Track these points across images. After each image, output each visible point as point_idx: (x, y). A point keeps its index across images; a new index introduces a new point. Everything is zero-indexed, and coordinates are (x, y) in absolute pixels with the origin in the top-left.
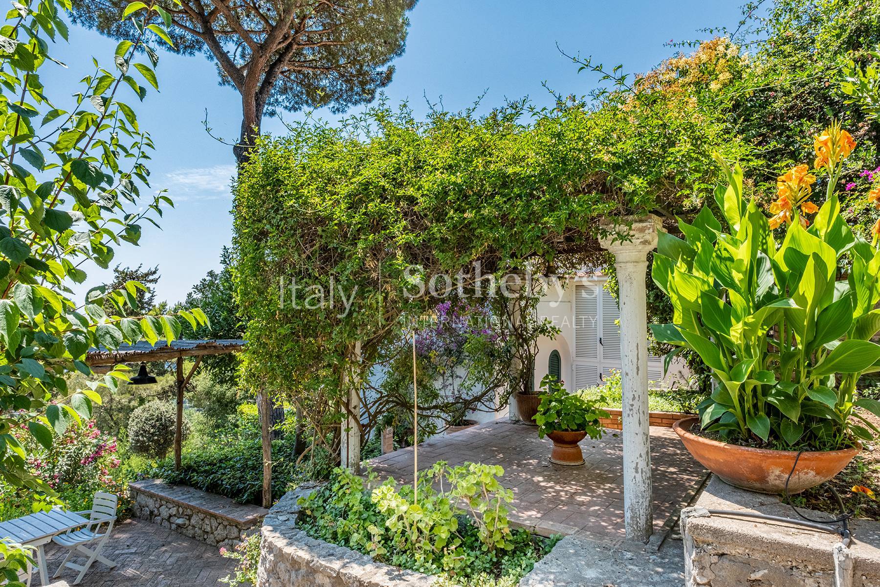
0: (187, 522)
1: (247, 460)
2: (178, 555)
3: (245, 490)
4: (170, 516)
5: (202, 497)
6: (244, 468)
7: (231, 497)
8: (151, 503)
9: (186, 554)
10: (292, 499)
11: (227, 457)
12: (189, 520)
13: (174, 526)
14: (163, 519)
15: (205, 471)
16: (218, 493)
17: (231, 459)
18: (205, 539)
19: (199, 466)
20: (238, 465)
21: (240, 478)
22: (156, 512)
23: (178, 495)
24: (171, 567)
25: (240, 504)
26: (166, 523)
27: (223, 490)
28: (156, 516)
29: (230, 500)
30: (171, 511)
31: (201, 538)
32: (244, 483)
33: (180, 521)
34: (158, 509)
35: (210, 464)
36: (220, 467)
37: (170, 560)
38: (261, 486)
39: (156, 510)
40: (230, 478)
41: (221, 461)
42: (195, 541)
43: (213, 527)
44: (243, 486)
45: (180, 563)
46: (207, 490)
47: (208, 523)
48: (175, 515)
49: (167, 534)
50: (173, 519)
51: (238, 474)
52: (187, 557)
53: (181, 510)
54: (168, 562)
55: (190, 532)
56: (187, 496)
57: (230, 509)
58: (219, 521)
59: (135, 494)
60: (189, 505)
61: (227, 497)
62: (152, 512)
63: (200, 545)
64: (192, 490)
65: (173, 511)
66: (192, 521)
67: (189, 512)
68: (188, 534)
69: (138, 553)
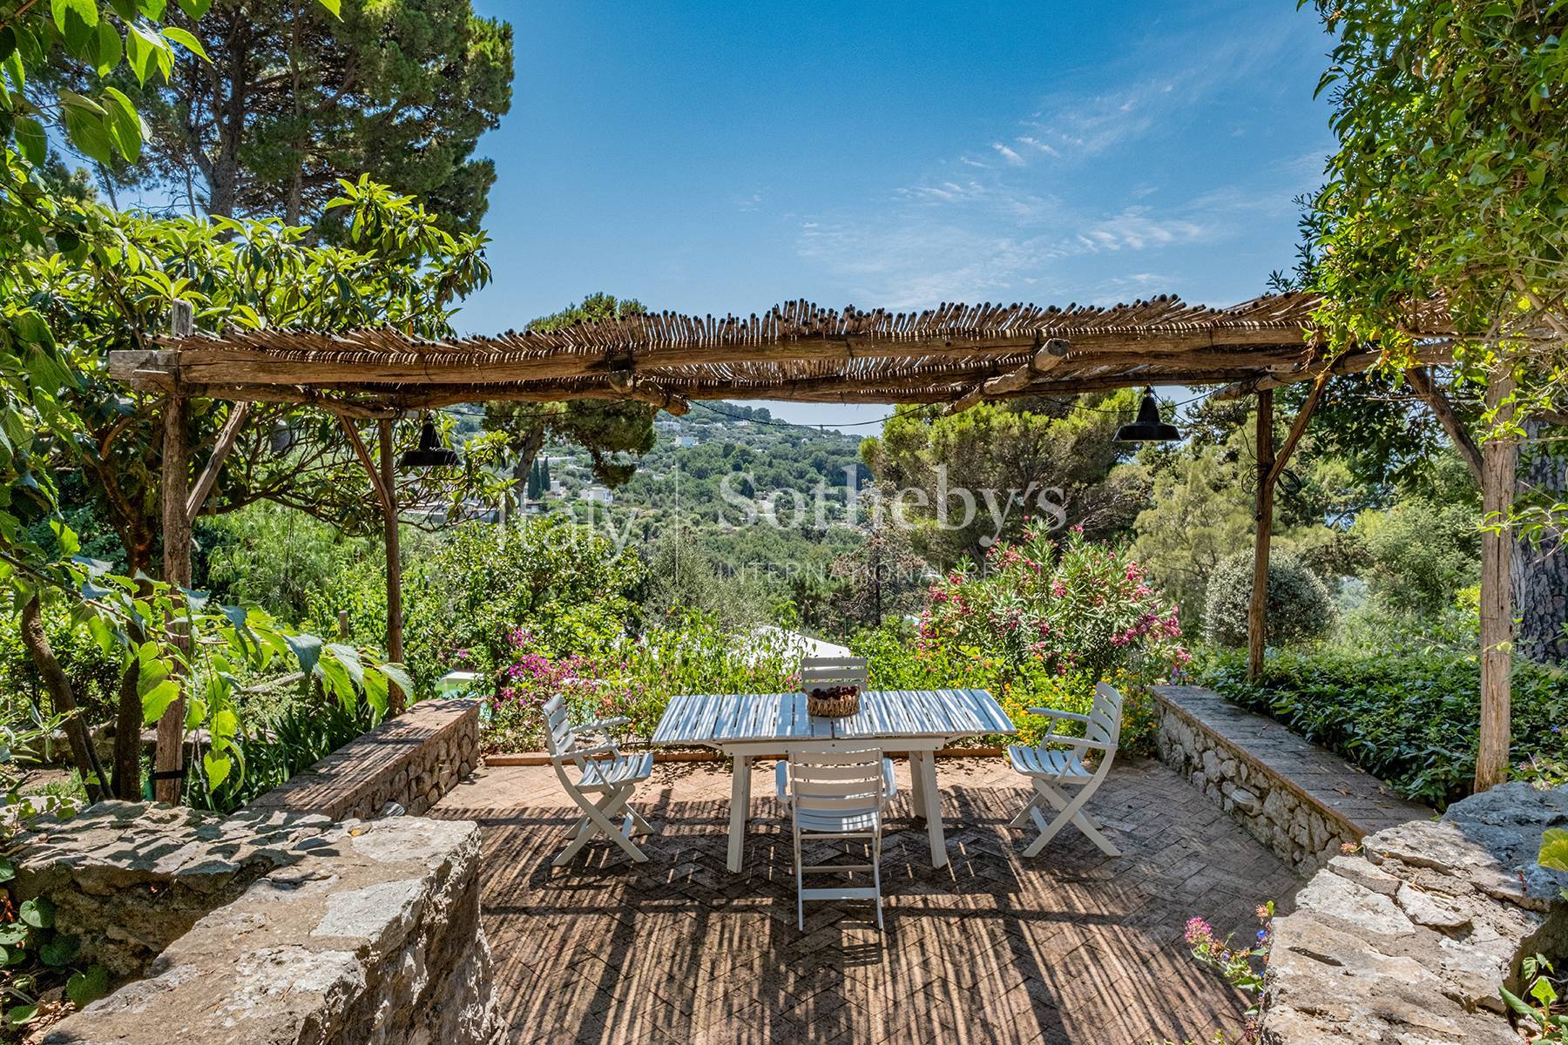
0: (1256, 804)
1: (1443, 691)
2: (1219, 875)
3: (1418, 763)
4: (1223, 779)
5: (1299, 755)
6: (1426, 712)
7: (1378, 776)
8: (1187, 735)
9: (1238, 882)
10: (1522, 822)
11: (1386, 675)
12: (1262, 798)
13: (1229, 805)
14: (1208, 781)
15: (1319, 696)
16: (1344, 755)
17: (1397, 680)
18: (1295, 863)
19: (1306, 681)
20: (1412, 699)
21: (1408, 731)
22: (1196, 760)
23: (1244, 736)
24: (1191, 899)
25: (1404, 800)
26: (1213, 792)
27: (1357, 749)
28: (1196, 769)
29: (1373, 781)
30: (1224, 767)
31: (1286, 856)
32: (1420, 748)
33: (1239, 796)
34: (1201, 754)
35: (1335, 682)
36: (1363, 693)
37: (1196, 880)
38: (1471, 769)
39: (1196, 755)
40: (1378, 725)
41: (1368, 680)
42: (1269, 856)
43: (1317, 840)
44: (1414, 752)
45: (1215, 897)
46: (1317, 740)
47: (1304, 823)
48: (1232, 779)
49: (1210, 819)
50: (1228, 787)
51: (1406, 720)
52: (1237, 890)
53: (1244, 771)
54: (1189, 883)
55: (1263, 832)
56: (1265, 742)
57: (1365, 804)
58: (1331, 826)
59: (1161, 709)
60: (1260, 765)
61: (1369, 770)
62: (1188, 758)
63: (1281, 871)
64: (1281, 730)
65: (1229, 768)
66: (1266, 804)
67: (1260, 780)
68: (1257, 835)
69: (1134, 838)
